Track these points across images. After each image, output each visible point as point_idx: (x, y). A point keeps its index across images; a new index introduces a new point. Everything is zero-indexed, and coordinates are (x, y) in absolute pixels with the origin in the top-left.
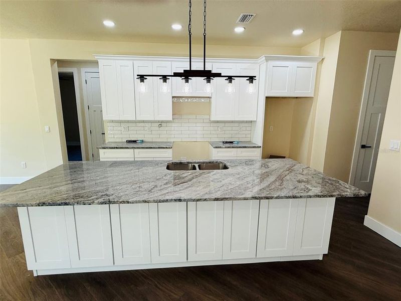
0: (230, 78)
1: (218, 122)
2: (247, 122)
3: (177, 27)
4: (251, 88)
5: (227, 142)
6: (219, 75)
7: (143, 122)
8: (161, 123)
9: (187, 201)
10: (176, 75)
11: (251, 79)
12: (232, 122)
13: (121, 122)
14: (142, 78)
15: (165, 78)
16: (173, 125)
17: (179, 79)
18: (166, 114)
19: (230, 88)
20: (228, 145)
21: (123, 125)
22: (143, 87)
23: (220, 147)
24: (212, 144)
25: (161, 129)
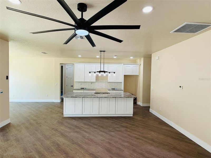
0: (110, 73)
1: (110, 82)
2: (120, 82)
3: (98, 57)
4: (114, 75)
5: (113, 89)
6: (107, 72)
7: (86, 82)
8: (92, 83)
9: (99, 97)
10: (97, 72)
11: (114, 73)
12: (115, 82)
13: (79, 82)
14: (90, 72)
15: (95, 72)
16: (96, 83)
17: (98, 73)
18: (94, 80)
19: (109, 75)
20: (113, 90)
21: (80, 83)
22: (90, 74)
23: (110, 90)
24: (108, 89)
25: (92, 84)
